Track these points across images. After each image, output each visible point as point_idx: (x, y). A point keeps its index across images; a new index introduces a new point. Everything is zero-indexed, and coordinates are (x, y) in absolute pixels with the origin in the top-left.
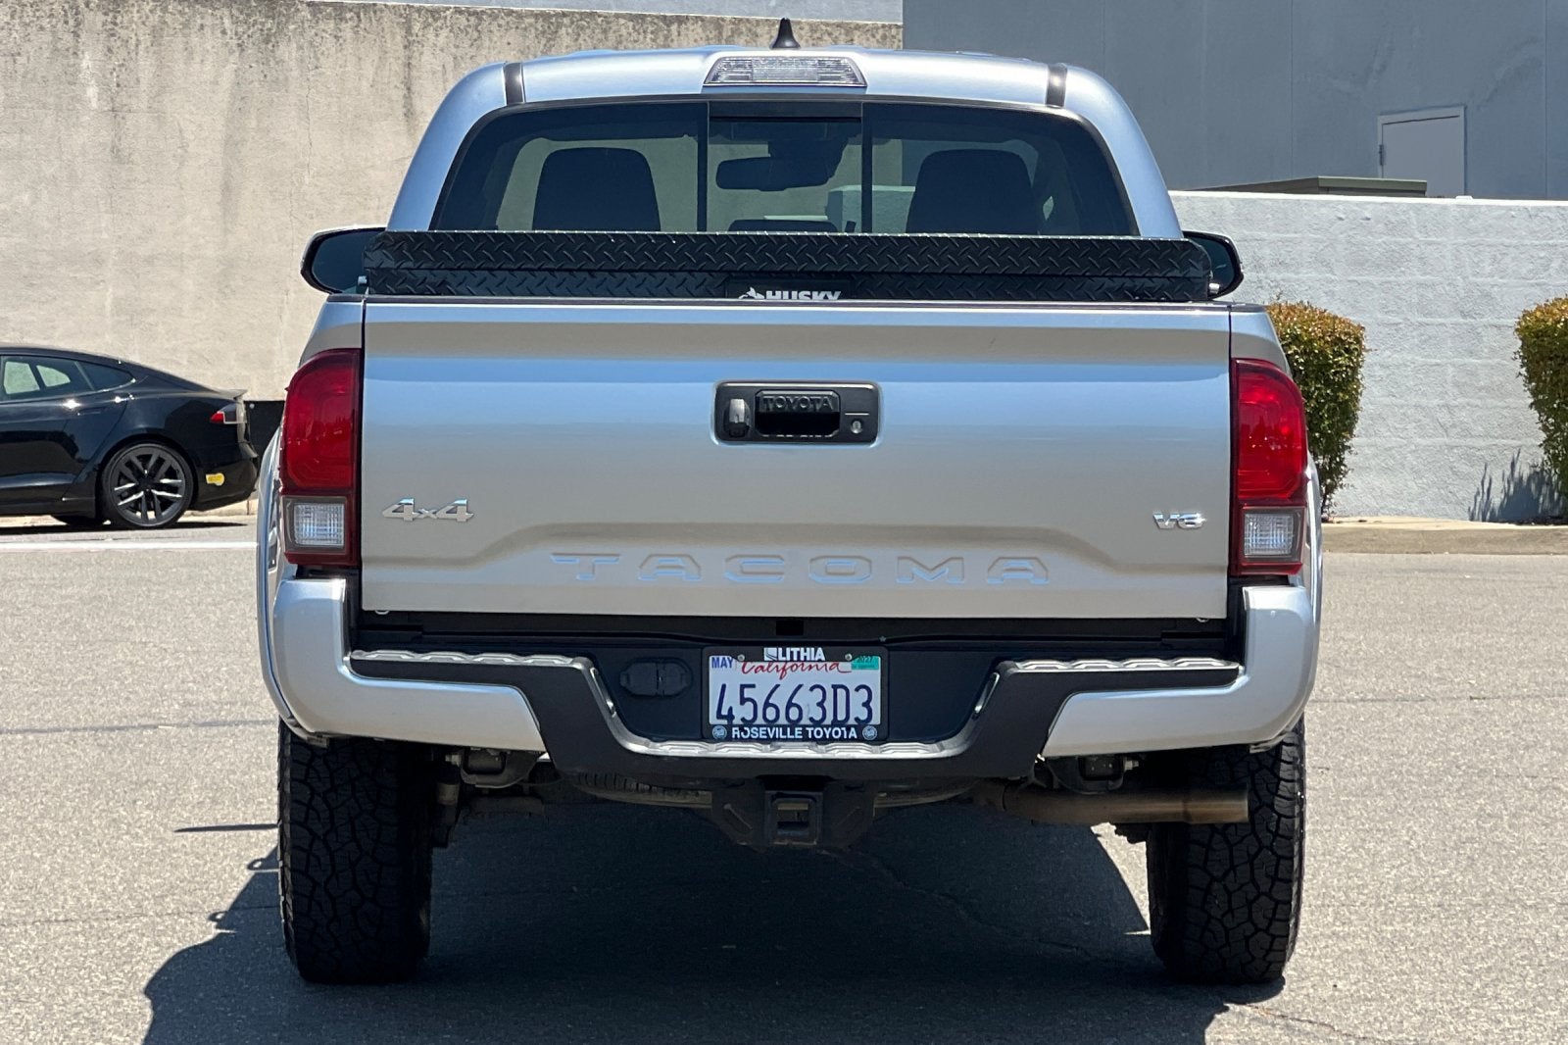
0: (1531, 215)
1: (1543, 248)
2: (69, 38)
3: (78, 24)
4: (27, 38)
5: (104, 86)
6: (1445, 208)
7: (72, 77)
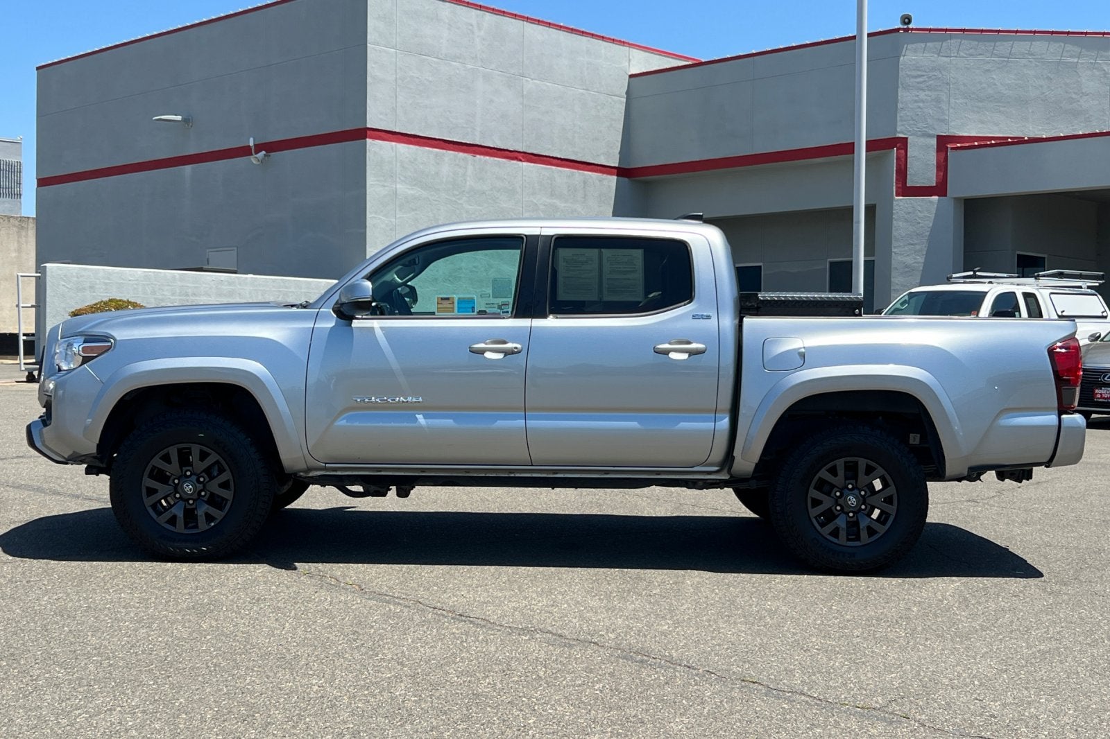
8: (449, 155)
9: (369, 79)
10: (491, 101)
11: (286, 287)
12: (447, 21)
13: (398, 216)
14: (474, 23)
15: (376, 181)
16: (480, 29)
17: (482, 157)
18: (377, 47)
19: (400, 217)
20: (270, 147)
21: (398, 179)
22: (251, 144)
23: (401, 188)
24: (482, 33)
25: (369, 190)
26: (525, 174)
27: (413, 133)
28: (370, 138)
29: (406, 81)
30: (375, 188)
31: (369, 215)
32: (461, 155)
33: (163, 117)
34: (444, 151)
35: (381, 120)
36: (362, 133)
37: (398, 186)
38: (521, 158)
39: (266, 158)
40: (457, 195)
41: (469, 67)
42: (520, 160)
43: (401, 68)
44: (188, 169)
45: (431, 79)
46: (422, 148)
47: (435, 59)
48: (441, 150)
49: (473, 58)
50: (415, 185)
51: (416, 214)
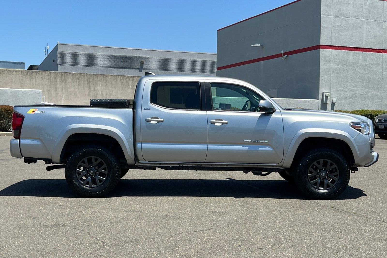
0: (285, 100)
1: (286, 104)
2: (128, 81)
3: (129, 79)
4: (124, 81)
5: (132, 86)
6: (276, 99)
7: (128, 85)
8: (352, 52)
9: (321, 28)
10: (370, 31)
11: (290, 102)
12: (352, 4)
13: (331, 76)
14: (363, 3)
15: (323, 63)
16: (365, 5)
17: (366, 52)
18: (325, 16)
19: (332, 76)
20: (288, 54)
21: (332, 63)
22: (282, 53)
23: (333, 65)
24: (366, 7)
25: (321, 67)
26: (383, 57)
27: (338, 45)
28: (322, 48)
29: (336, 27)
30: (323, 66)
31: (320, 76)
32: (357, 52)
33: (254, 45)
34: (351, 51)
35: (326, 42)
36: (319, 47)
37: (332, 65)
38: (382, 52)
39: (287, 57)
40: (355, 67)
41: (361, 19)
42: (382, 53)
43: (334, 23)
44: (262, 62)
45: (345, 25)
46: (341, 51)
47: (347, 18)
48: (349, 51)
49: (362, 16)
50: (339, 64)
51: (339, 74)
